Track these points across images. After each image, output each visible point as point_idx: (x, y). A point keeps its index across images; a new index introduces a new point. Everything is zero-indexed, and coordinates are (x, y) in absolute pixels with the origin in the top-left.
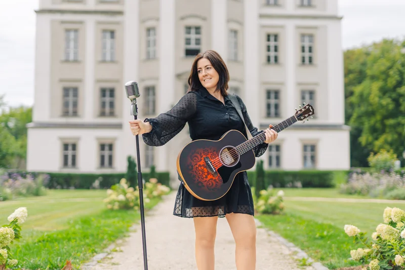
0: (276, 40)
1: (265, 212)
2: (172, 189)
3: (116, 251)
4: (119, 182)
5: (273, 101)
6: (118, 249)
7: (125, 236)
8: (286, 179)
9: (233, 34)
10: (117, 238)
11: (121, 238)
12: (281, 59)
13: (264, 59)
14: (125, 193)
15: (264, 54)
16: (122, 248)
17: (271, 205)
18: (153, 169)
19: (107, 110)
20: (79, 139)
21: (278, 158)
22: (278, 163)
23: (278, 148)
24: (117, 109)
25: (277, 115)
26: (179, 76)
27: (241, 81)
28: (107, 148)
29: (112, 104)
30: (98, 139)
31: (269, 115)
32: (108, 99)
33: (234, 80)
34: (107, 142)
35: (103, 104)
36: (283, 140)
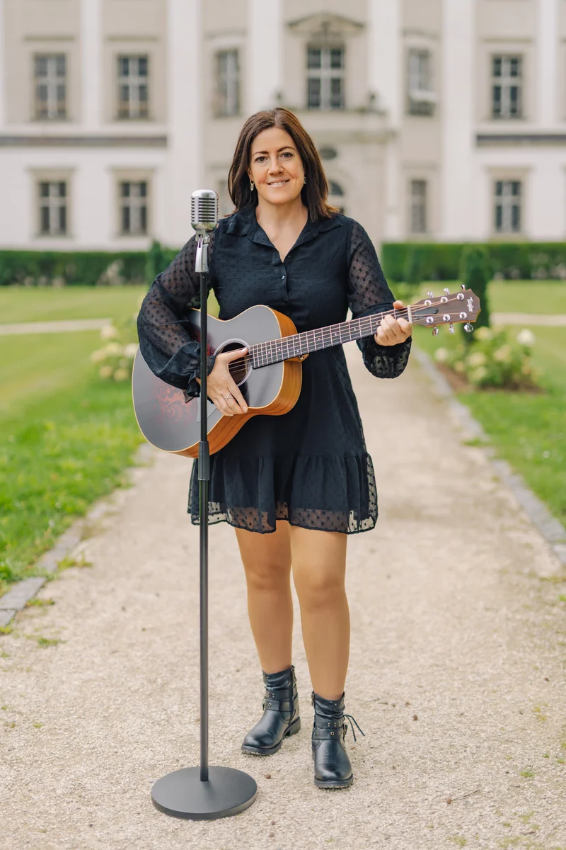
1: (486, 385)
3: (74, 564)
5: (506, 81)
8: (535, 260)
17: (500, 364)
19: (134, 104)
20: (71, 170)
21: (516, 211)
22: (516, 222)
23: (516, 187)
24: (155, 104)
25: (515, 112)
26: (292, 25)
27: (436, 37)
28: (134, 191)
29: (143, 92)
30: (115, 170)
31: (496, 113)
32: (134, 80)
33: (419, 33)
34: (135, 177)
35: (124, 92)
36: (527, 170)
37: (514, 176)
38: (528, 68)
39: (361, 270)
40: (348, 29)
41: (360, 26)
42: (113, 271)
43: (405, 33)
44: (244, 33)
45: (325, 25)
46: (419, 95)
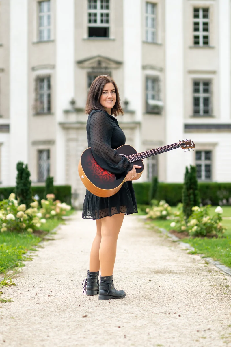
0: (205, 16)
2: (73, 208)
3: (7, 284)
4: (7, 197)
5: (202, 95)
6: (8, 281)
7: (17, 266)
8: (219, 194)
9: (150, 8)
10: (7, 268)
11: (12, 268)
12: (212, 41)
13: (191, 41)
14: (15, 212)
15: (191, 33)
16: (14, 280)
18: (50, 181)
25: (207, 113)
26: (80, 63)
27: (162, 70)
31: (196, 113)
33: (152, 68)
36: (215, 145)
37: (207, 148)
38: (214, 87)
40: (113, 65)
41: (119, 64)
43: (144, 68)
44: (53, 67)
45: (99, 63)
46: (152, 102)
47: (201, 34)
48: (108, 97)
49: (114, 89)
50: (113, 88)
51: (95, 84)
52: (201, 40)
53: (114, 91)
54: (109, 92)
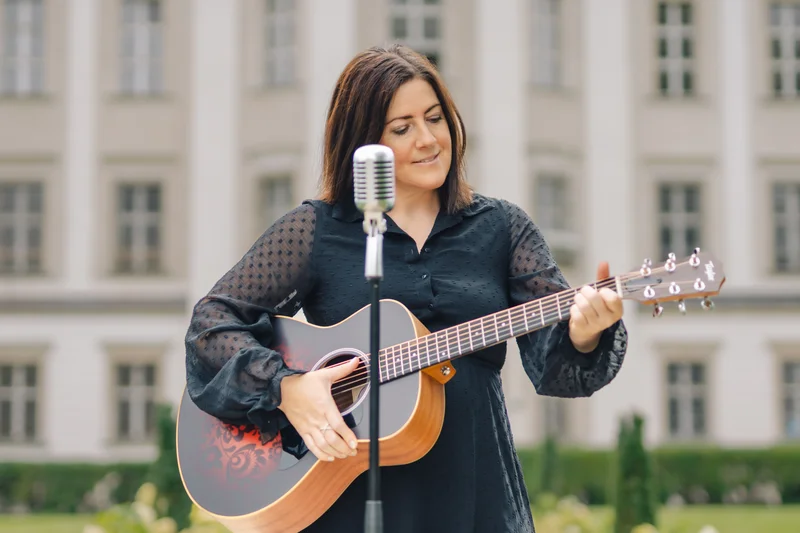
0: (686, 19)
5: (679, 220)
8: (730, 475)
13: (649, 83)
15: (649, 65)
19: (139, 251)
20: (45, 347)
21: (699, 407)
22: (700, 423)
23: (698, 372)
24: (170, 252)
27: (577, 155)
28: (137, 377)
29: (153, 236)
30: (108, 347)
32: (140, 218)
33: (552, 150)
34: (139, 358)
35: (126, 237)
36: (714, 347)
37: (695, 356)
38: (711, 201)
39: (528, 259)
42: (101, 492)
43: (533, 149)
47: (675, 65)
48: (419, 145)
49: (436, 101)
50: (432, 100)
51: (348, 93)
52: (675, 83)
53: (437, 110)
54: (420, 121)
